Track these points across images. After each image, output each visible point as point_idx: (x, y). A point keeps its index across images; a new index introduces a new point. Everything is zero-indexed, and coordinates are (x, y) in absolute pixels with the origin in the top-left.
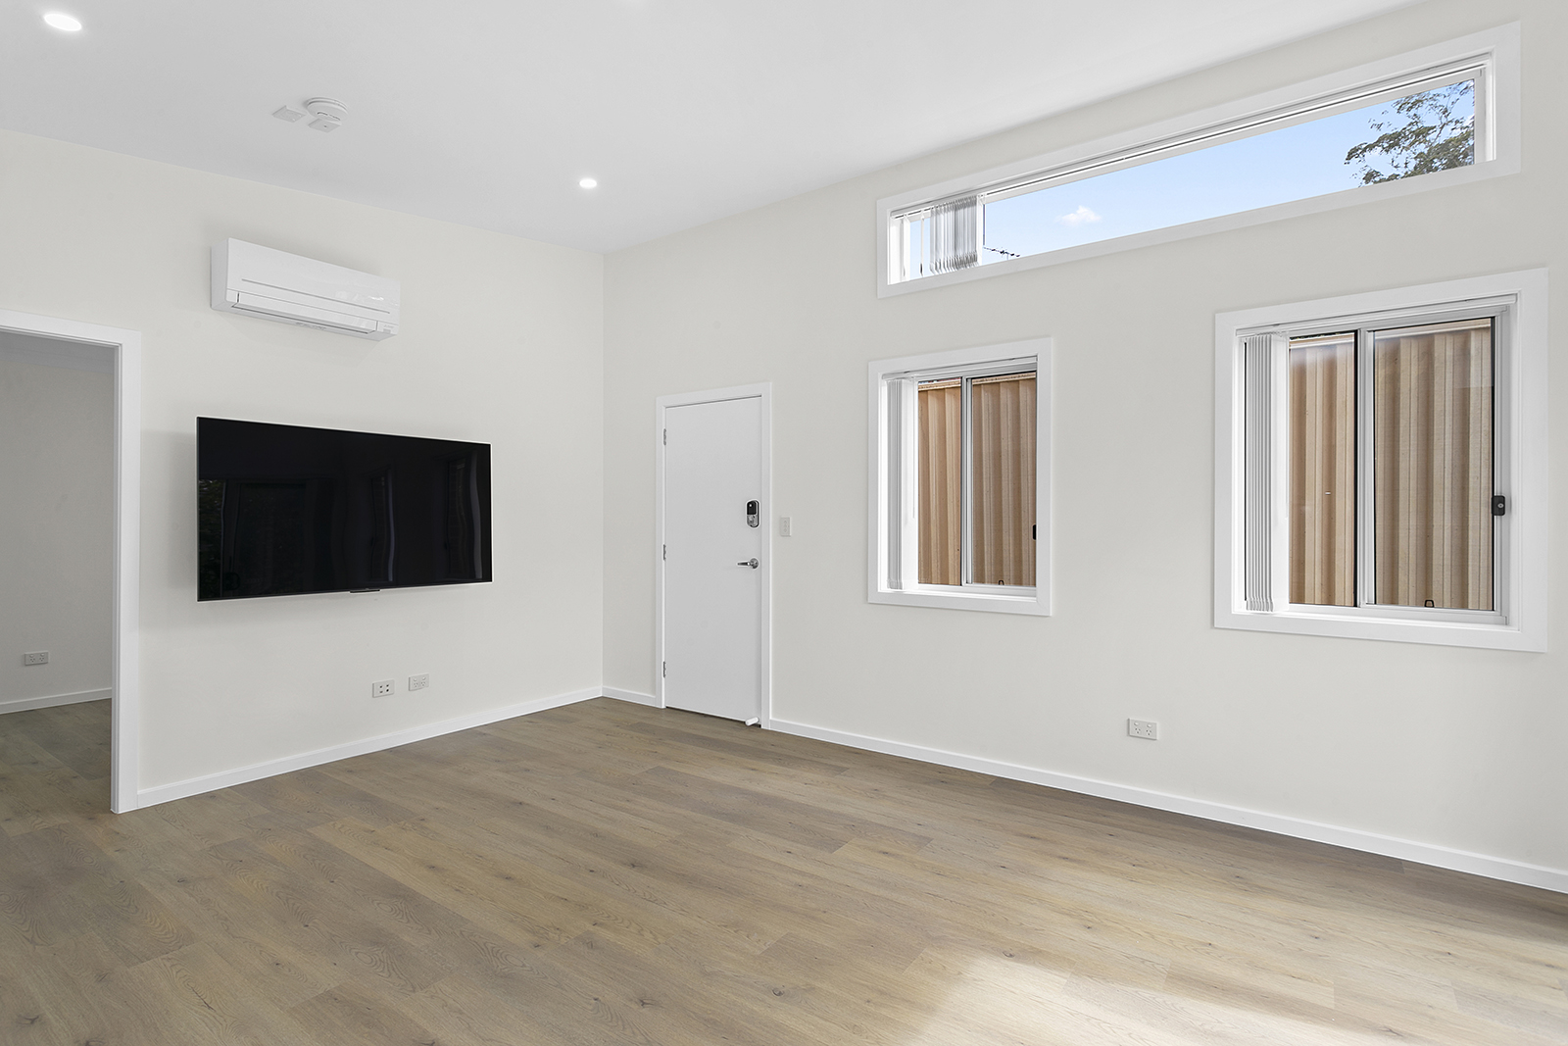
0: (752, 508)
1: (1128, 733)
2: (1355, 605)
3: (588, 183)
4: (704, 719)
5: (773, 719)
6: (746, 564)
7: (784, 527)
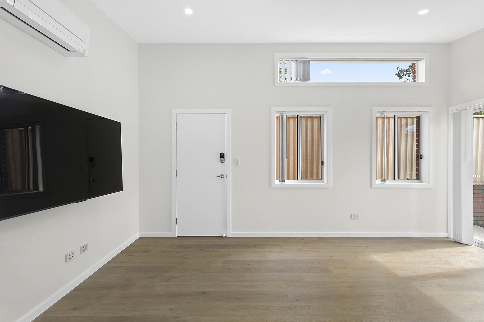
0: (222, 155)
1: (352, 218)
2: (395, 180)
3: (189, 11)
4: (199, 238)
5: (231, 233)
6: (219, 177)
7: (236, 163)
